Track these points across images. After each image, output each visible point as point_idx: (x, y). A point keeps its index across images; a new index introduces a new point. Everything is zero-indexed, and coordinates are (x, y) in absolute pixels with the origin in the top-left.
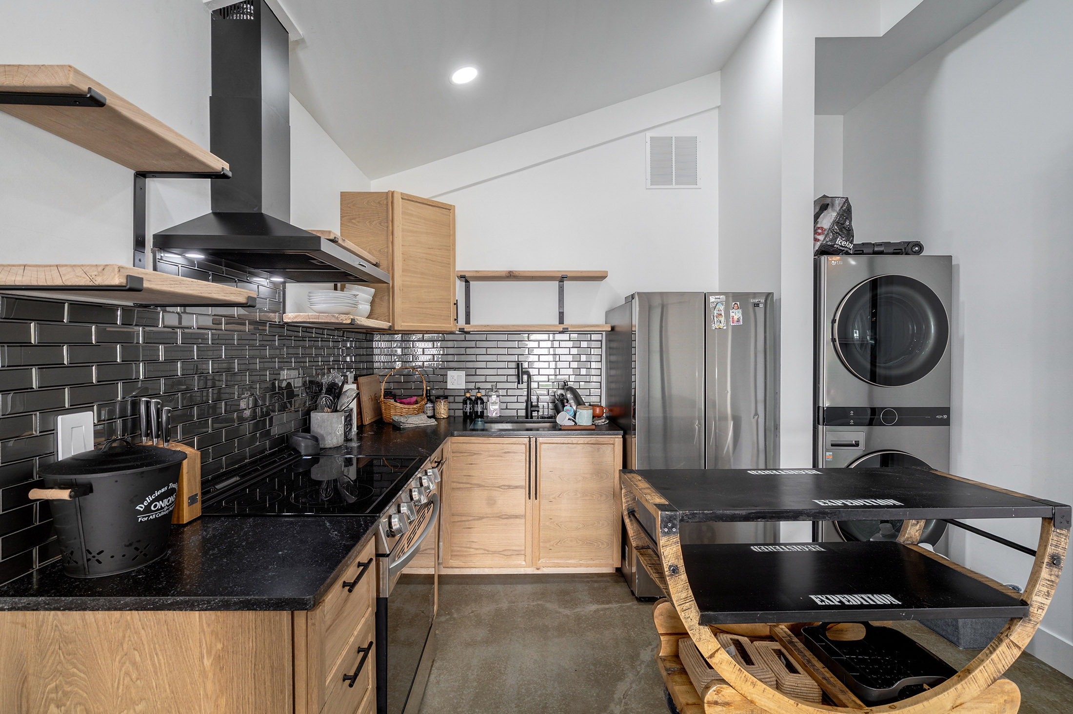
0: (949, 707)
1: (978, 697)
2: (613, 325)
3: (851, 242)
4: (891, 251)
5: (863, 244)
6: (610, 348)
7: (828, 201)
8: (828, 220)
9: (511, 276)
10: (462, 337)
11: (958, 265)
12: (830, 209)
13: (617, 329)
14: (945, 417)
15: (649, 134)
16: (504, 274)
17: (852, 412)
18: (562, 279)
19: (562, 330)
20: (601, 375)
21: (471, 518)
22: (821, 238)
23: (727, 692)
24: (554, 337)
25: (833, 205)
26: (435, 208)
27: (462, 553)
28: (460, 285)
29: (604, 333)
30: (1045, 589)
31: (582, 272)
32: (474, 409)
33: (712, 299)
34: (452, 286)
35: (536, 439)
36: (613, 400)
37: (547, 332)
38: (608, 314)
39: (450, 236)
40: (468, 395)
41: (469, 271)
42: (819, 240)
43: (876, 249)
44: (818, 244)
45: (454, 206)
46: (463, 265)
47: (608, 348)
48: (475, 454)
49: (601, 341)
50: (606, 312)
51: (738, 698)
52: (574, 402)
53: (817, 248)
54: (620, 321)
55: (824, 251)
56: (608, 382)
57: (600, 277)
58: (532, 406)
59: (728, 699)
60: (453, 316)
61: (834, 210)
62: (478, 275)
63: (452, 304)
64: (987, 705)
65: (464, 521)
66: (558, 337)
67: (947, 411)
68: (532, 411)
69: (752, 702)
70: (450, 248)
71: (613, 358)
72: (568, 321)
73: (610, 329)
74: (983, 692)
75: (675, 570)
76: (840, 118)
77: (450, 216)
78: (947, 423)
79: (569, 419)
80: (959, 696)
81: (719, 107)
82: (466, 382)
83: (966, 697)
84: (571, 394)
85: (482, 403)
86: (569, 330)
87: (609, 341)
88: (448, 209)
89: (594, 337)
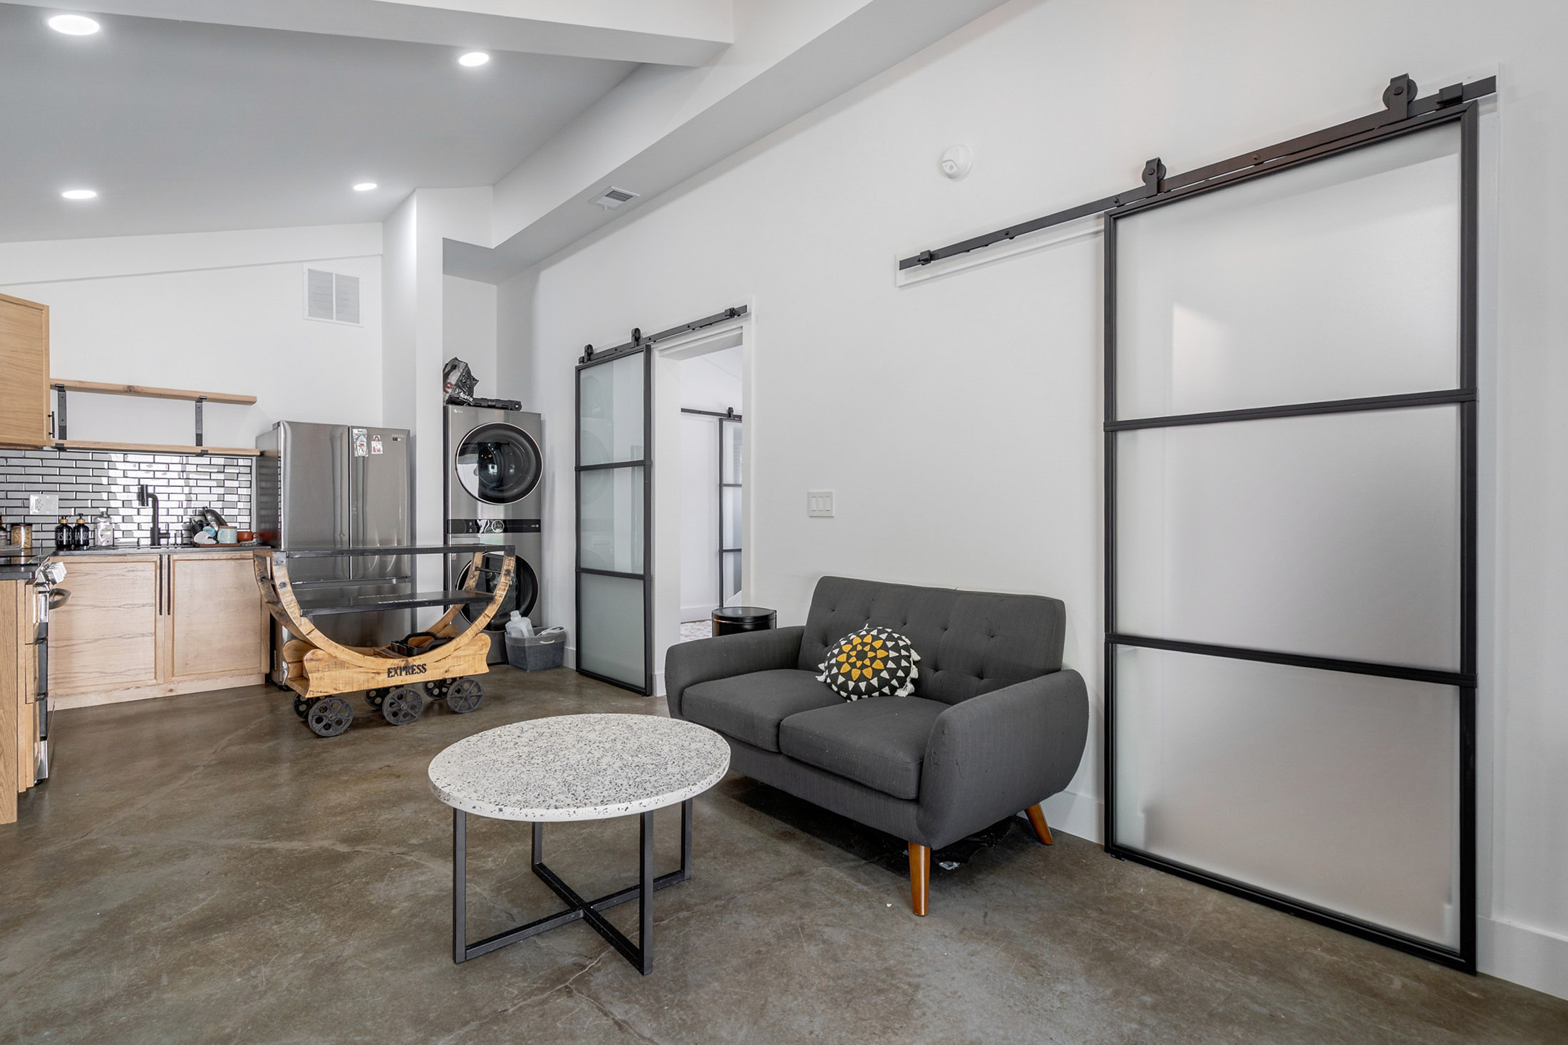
0: (453, 650)
1: (468, 644)
2: (262, 450)
3: (472, 397)
4: (500, 405)
5: (482, 399)
6: (260, 474)
7: (456, 363)
8: (454, 378)
9: (130, 391)
10: (56, 455)
11: (545, 421)
12: (457, 370)
13: (266, 454)
14: (537, 526)
15: (307, 266)
16: (121, 389)
17: (471, 523)
18: (200, 400)
19: (200, 452)
20: (250, 501)
21: (82, 641)
22: (450, 390)
23: (319, 652)
24: (187, 460)
25: (459, 367)
26: (20, 307)
27: (70, 680)
28: (54, 394)
29: (254, 458)
30: (503, 587)
31: (225, 395)
32: (73, 538)
33: (355, 431)
34: (45, 396)
35: (169, 556)
36: (263, 526)
37: (180, 453)
38: (258, 439)
39: (42, 339)
40: (64, 522)
41: (69, 381)
42: (448, 392)
43: (490, 403)
44: (448, 395)
45: (48, 306)
46: (58, 373)
47: (259, 474)
48: (88, 574)
49: (251, 467)
50: (257, 438)
51: (327, 656)
52: (216, 523)
53: (447, 398)
54: (268, 446)
55: (453, 401)
56: (259, 508)
57: (250, 402)
58: (159, 533)
59: (320, 657)
60: (48, 428)
61: (459, 371)
62: (82, 386)
63: (45, 416)
64: (473, 647)
65: (72, 645)
66: (193, 460)
67: (538, 522)
68: (159, 538)
69: (335, 657)
70: (43, 353)
71: (263, 484)
72: (207, 444)
73: (259, 454)
74: (471, 641)
75: (284, 585)
76: (495, 287)
77: (41, 317)
78: (539, 530)
79: (209, 538)
80: (458, 644)
81: (381, 255)
82: (59, 508)
83: (462, 644)
84: (211, 515)
85: (87, 529)
86: (209, 452)
87: (259, 467)
88: (40, 309)
89: (241, 462)
